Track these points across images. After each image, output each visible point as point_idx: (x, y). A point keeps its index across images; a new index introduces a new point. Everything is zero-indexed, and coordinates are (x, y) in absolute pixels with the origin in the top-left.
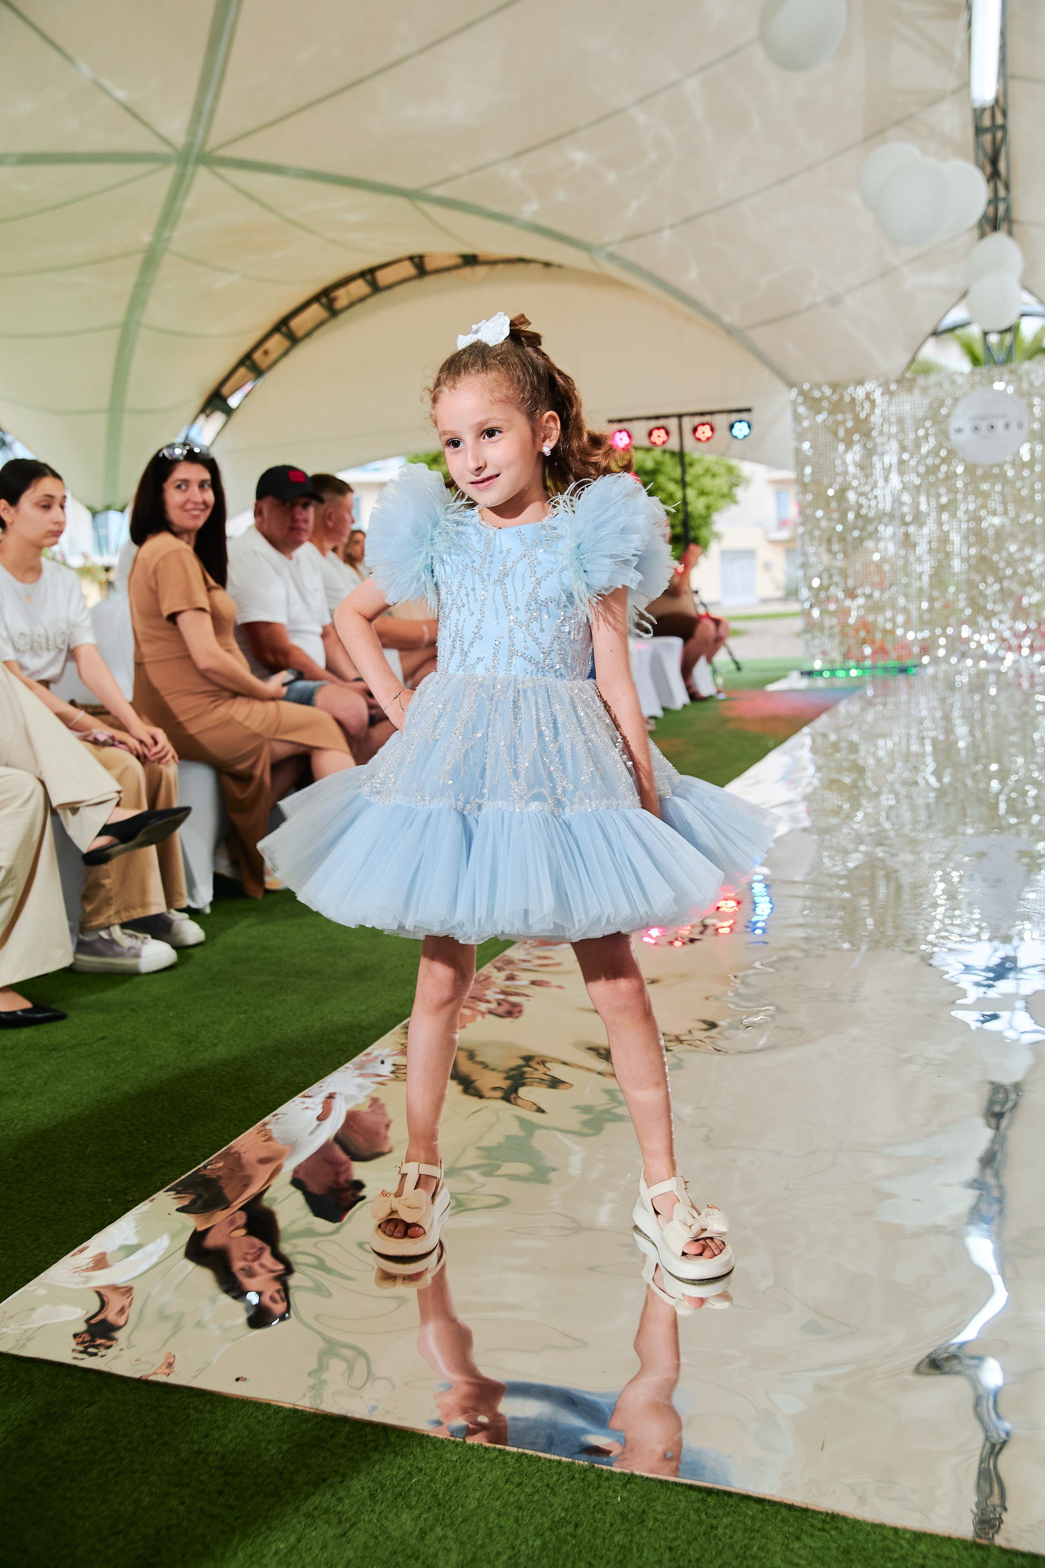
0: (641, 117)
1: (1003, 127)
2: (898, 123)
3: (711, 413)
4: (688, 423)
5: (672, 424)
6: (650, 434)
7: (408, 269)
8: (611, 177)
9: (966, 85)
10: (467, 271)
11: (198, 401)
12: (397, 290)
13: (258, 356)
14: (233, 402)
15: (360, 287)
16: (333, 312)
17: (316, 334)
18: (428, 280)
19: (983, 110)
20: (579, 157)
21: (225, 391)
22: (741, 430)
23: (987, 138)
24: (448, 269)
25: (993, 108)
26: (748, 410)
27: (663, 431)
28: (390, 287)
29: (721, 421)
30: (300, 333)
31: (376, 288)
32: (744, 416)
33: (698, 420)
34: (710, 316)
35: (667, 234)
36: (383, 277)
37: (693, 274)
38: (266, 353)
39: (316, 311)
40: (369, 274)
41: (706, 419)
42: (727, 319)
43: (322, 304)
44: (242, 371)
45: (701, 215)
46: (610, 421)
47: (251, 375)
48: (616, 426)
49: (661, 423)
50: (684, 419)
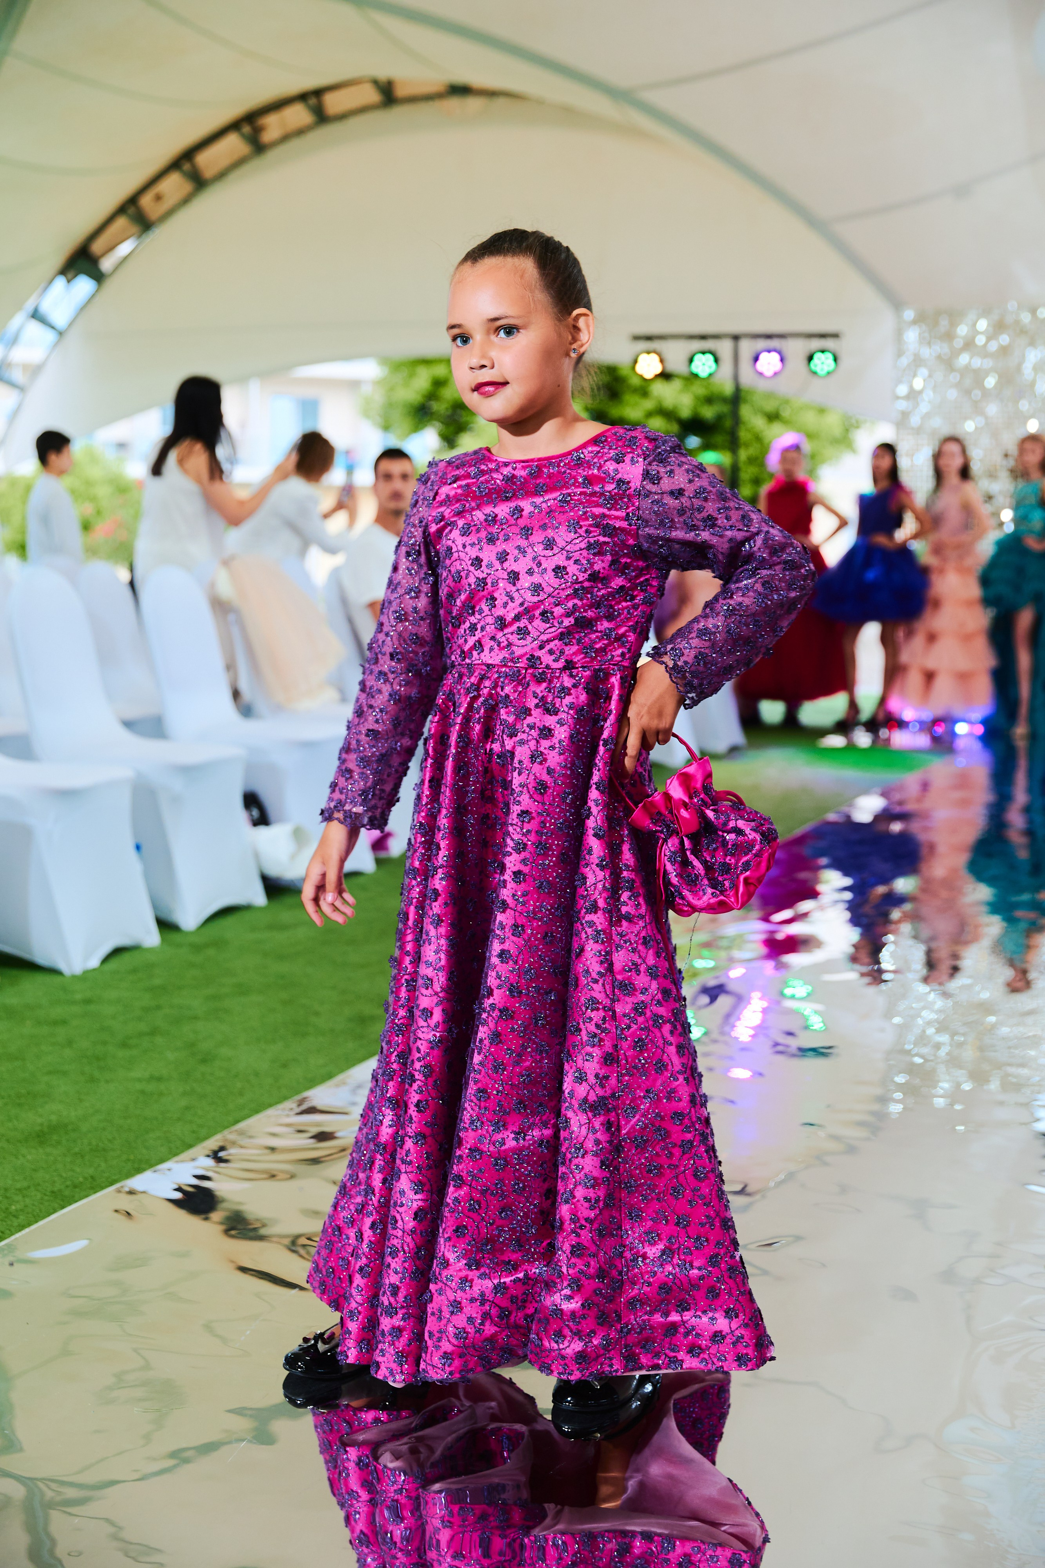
3: (782, 336)
4: (747, 348)
5: (725, 348)
6: (692, 359)
7: (372, 96)
10: (454, 103)
11: (59, 258)
12: (353, 122)
13: (146, 201)
14: (106, 264)
15: (298, 115)
16: (258, 147)
17: (233, 176)
18: (397, 112)
21: (97, 247)
22: (823, 363)
24: (428, 98)
26: (835, 336)
27: (710, 357)
28: (343, 117)
29: (796, 349)
30: (208, 173)
31: (322, 117)
32: (829, 343)
36: (333, 103)
38: (158, 198)
39: (233, 144)
40: (312, 97)
41: (775, 343)
43: (243, 136)
44: (121, 222)
46: (637, 338)
47: (135, 229)
48: (644, 345)
49: (708, 344)
50: (742, 341)
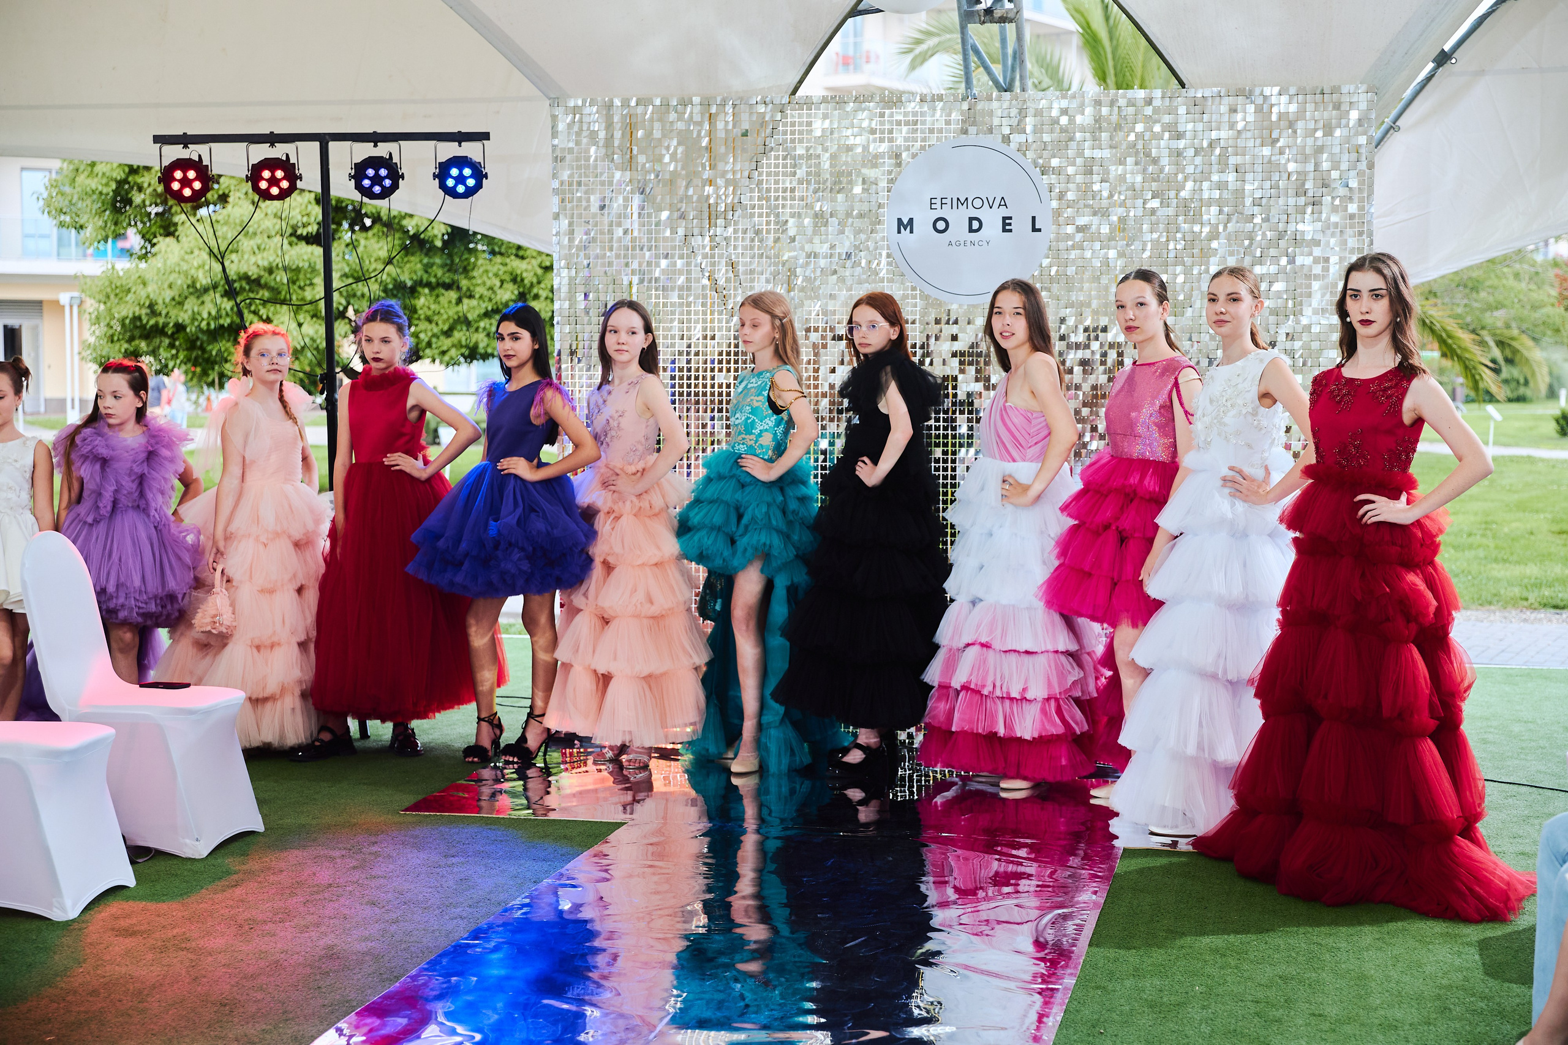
3: (394, 139)
26: (480, 136)
33: (360, 151)
41: (380, 149)
48: (175, 152)
49: (279, 151)
50: (332, 145)
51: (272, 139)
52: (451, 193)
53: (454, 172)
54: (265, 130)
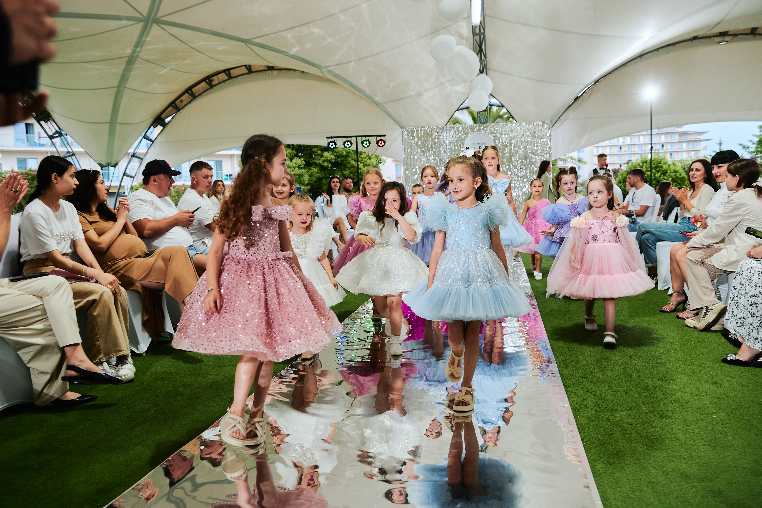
0: (342, 17)
1: (484, 34)
2: (444, 28)
3: (369, 136)
4: (359, 139)
5: (353, 140)
6: (344, 144)
7: (244, 70)
8: (330, 40)
9: (470, 16)
10: (269, 72)
11: (150, 121)
12: (239, 78)
13: (178, 102)
14: (167, 121)
15: (223, 76)
16: (212, 86)
17: (203, 94)
18: (252, 75)
19: (476, 26)
20: (316, 30)
21: (163, 116)
23: (477, 38)
24: (261, 71)
25: (480, 26)
26: (385, 136)
27: (349, 143)
28: (236, 77)
29: (373, 140)
30: (196, 94)
31: (230, 77)
32: (383, 138)
33: (364, 139)
34: (369, 97)
35: (352, 63)
36: (233, 73)
37: (363, 81)
39: (204, 85)
40: (227, 71)
41: (367, 138)
42: (376, 99)
43: (206, 82)
44: (170, 108)
45: (366, 57)
46: (327, 138)
47: (175, 111)
48: (330, 140)
49: (349, 139)
50: (358, 138)
51: (347, 137)
52: (380, 146)
53: (380, 142)
54: (346, 135)
